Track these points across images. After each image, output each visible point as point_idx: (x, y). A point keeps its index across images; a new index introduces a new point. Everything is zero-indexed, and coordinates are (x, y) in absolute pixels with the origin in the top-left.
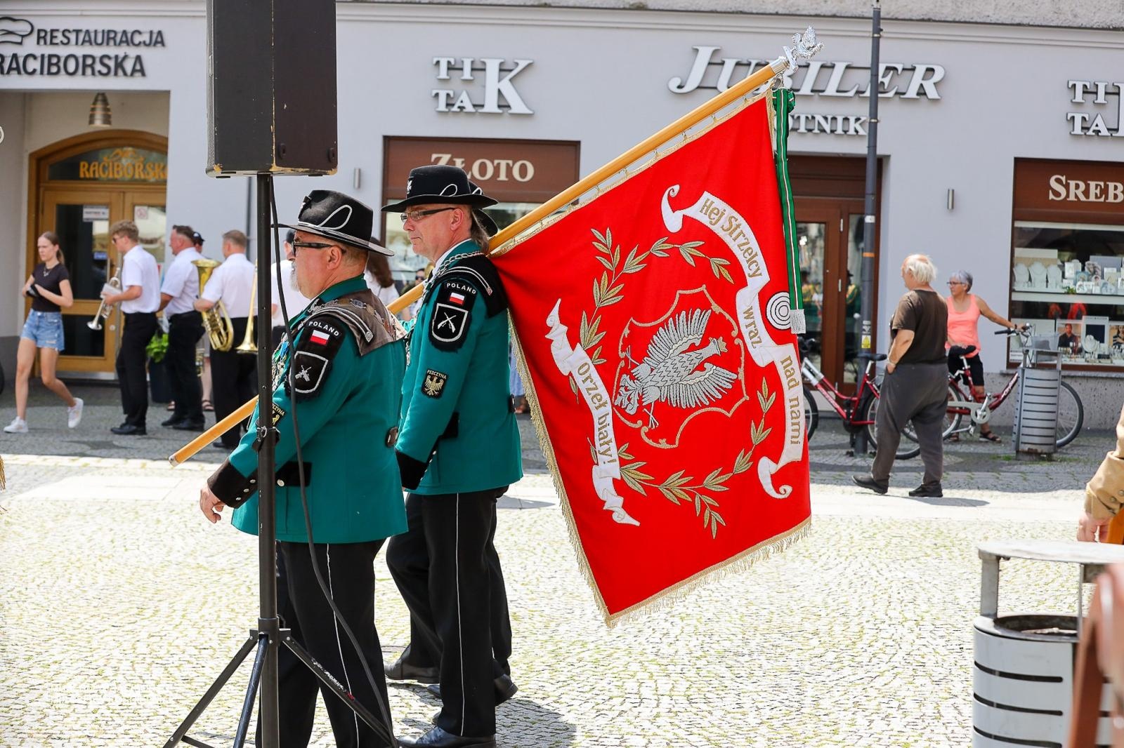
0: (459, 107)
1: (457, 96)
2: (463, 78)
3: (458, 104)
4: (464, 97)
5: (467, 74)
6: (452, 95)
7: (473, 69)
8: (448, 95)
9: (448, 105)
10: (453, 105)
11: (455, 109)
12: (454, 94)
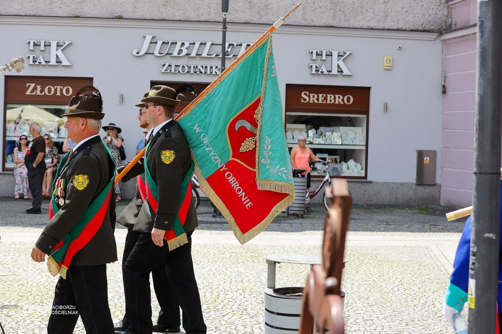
0: (39, 62)
1: (38, 57)
2: (40, 49)
3: (38, 61)
4: (41, 58)
5: (42, 48)
6: (36, 57)
7: (45, 46)
8: (34, 57)
9: (34, 61)
10: (36, 61)
11: (37, 63)
12: (36, 56)
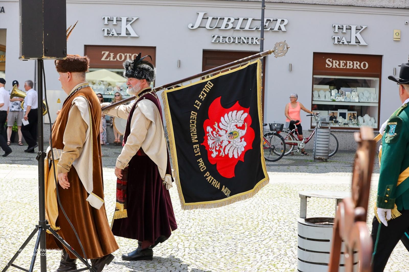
0: (112, 34)
1: (111, 30)
2: (113, 24)
3: (112, 33)
4: (114, 31)
5: (115, 22)
6: (109, 30)
7: (117, 21)
9: (108, 34)
10: (110, 34)
12: (110, 29)
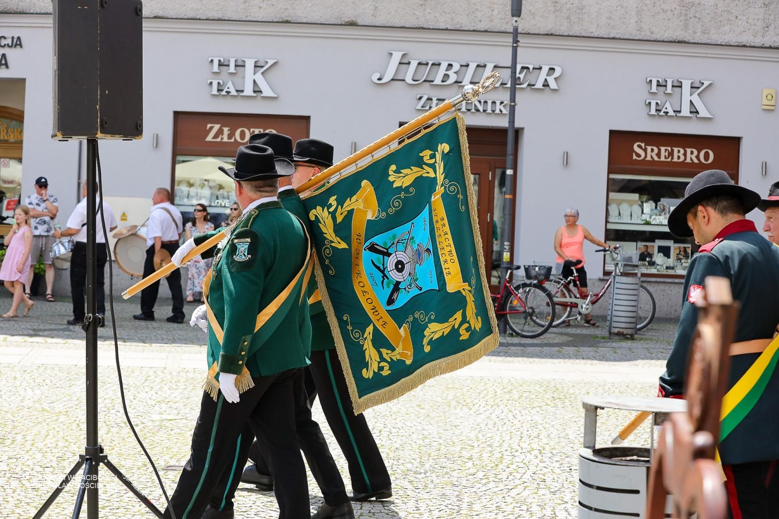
0: (226, 92)
1: (225, 84)
2: (229, 72)
3: (226, 89)
4: (230, 85)
5: (232, 69)
6: (222, 84)
7: (236, 66)
8: (219, 83)
9: (219, 90)
10: (222, 90)
11: (224, 93)
12: (223, 82)
